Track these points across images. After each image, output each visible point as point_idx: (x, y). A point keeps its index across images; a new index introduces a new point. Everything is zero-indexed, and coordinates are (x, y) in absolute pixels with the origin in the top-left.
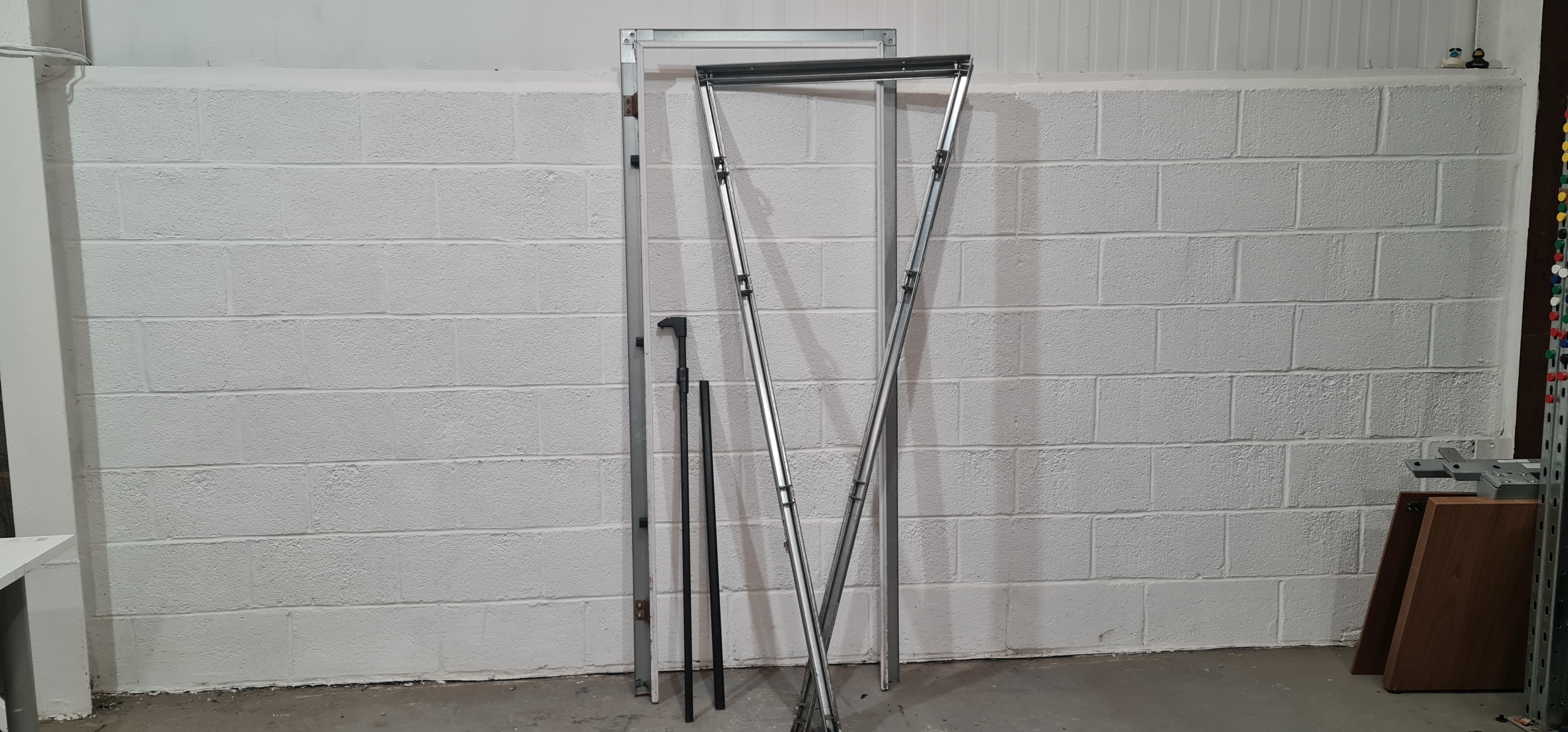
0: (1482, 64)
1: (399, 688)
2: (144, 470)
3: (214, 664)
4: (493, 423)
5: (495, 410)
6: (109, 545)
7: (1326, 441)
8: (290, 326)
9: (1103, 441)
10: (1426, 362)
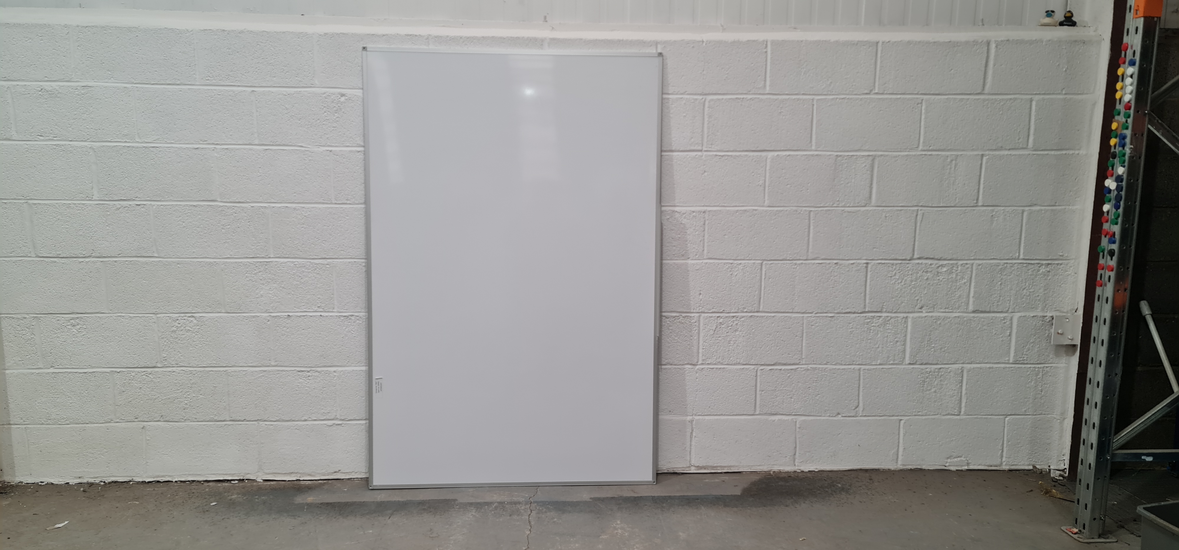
0: (1071, 23)
1: (226, 484)
2: (32, 315)
3: (87, 463)
4: (299, 287)
5: (300, 277)
6: (7, 372)
7: (939, 314)
8: (142, 209)
9: (767, 310)
10: (1018, 254)
